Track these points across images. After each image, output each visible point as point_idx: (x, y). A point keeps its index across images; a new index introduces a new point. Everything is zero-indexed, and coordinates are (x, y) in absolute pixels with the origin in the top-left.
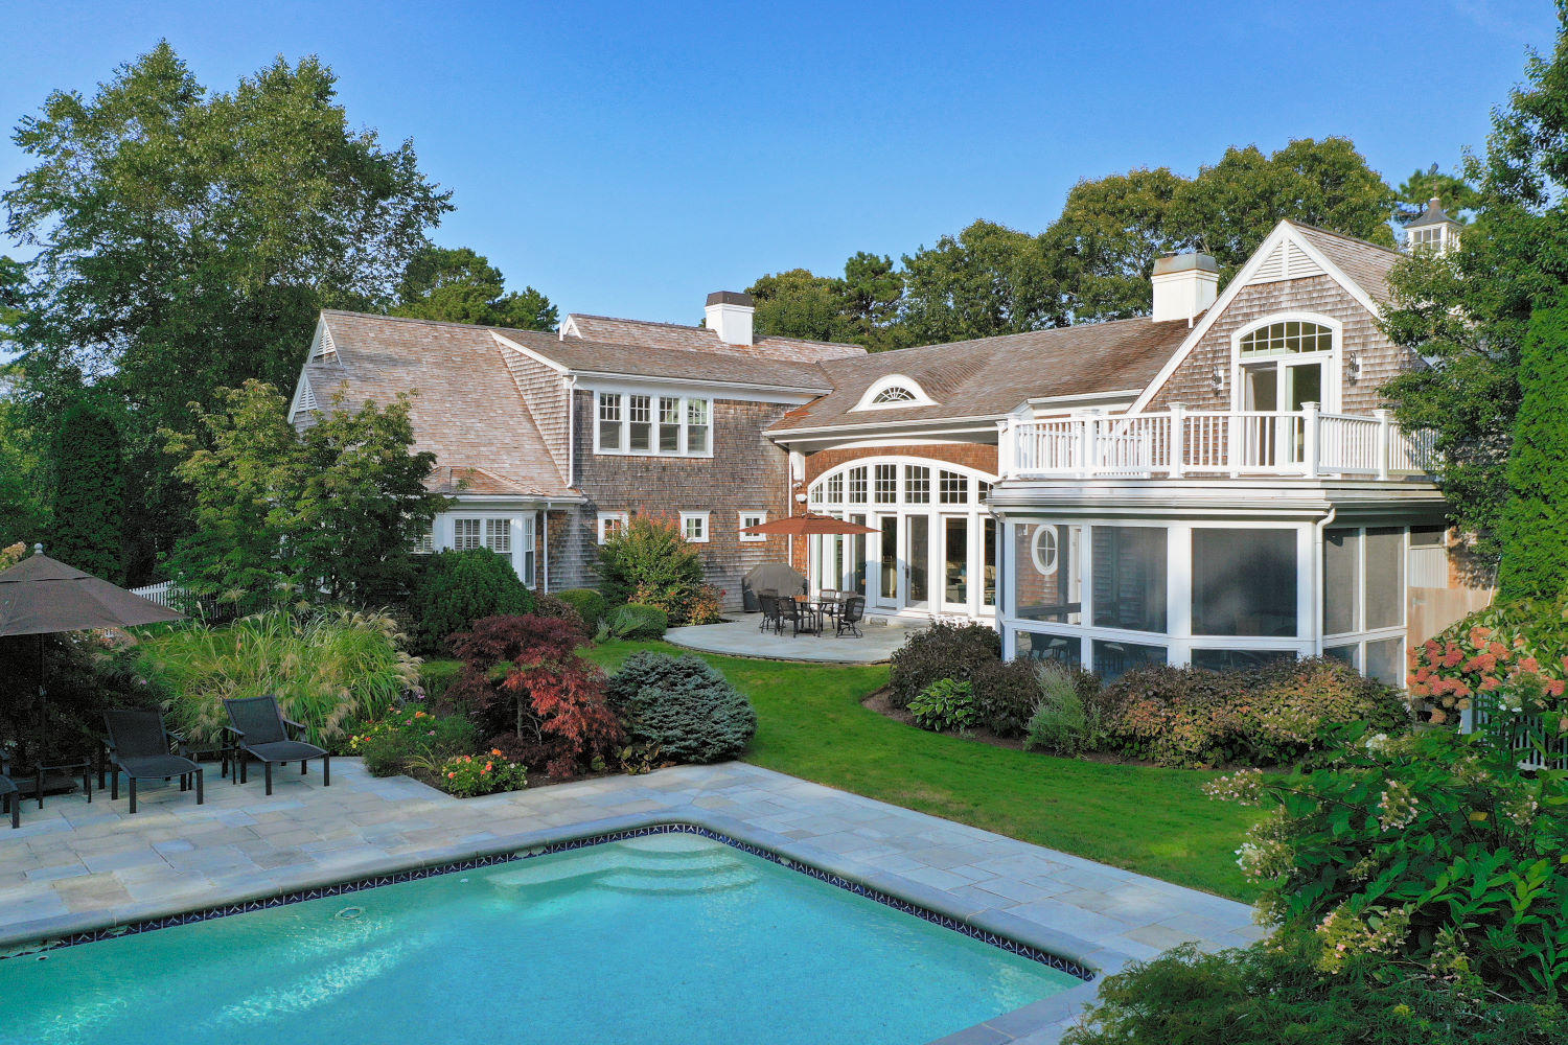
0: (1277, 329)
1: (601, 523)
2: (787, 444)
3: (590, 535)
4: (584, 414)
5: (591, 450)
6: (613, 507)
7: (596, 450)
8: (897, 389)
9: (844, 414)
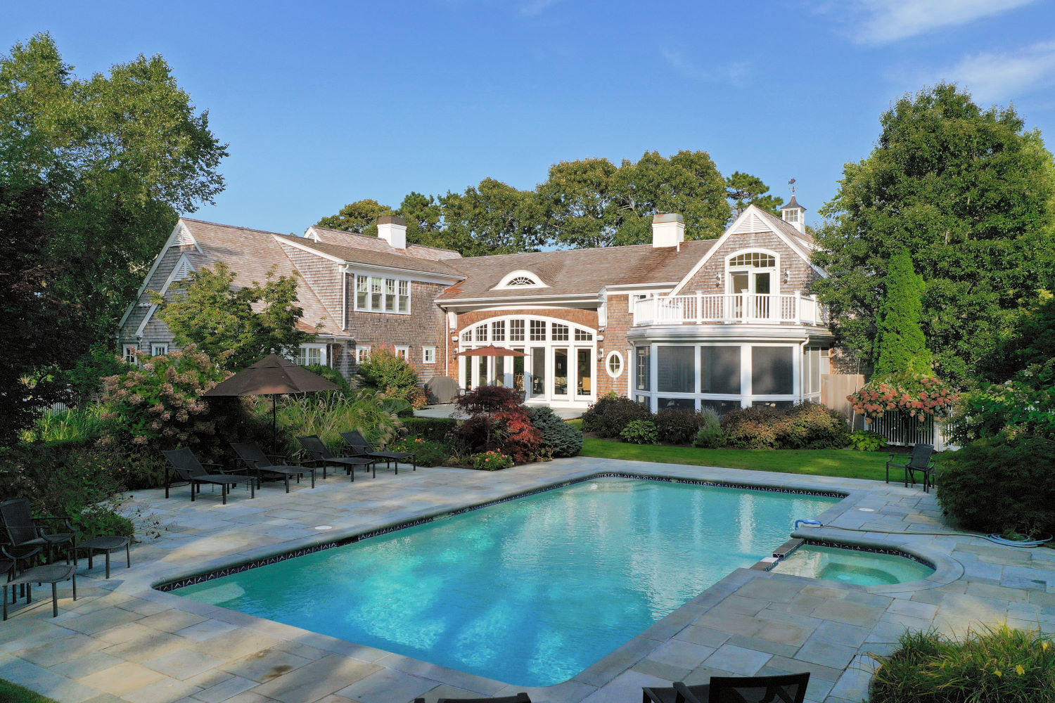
0: (748, 256)
1: (358, 351)
2: (446, 308)
3: (352, 358)
4: (350, 287)
5: (353, 308)
6: (364, 343)
7: (356, 309)
8: (522, 278)
9: (487, 290)
